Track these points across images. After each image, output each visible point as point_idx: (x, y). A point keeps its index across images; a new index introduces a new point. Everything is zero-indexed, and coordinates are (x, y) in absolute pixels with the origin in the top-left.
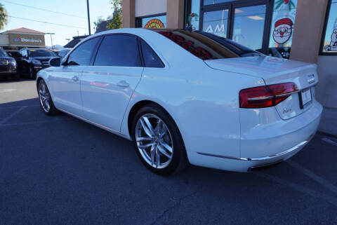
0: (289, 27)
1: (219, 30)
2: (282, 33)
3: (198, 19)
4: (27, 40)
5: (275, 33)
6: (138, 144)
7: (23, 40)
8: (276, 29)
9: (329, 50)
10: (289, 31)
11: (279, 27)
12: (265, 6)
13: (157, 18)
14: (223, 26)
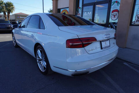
0: (117, 13)
1: (89, 14)
2: (115, 16)
3: (81, 9)
4: (22, 18)
5: (112, 15)
6: (38, 61)
7: (20, 17)
8: (112, 14)
9: (134, 23)
10: (118, 15)
11: (113, 13)
12: (107, 4)
13: (66, 9)
14: (91, 13)
